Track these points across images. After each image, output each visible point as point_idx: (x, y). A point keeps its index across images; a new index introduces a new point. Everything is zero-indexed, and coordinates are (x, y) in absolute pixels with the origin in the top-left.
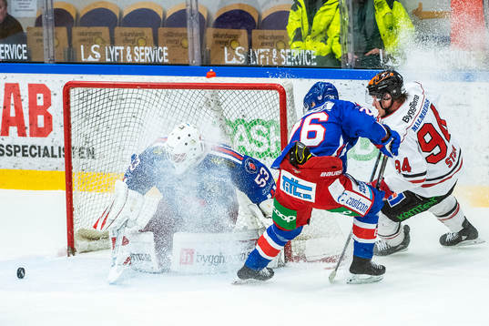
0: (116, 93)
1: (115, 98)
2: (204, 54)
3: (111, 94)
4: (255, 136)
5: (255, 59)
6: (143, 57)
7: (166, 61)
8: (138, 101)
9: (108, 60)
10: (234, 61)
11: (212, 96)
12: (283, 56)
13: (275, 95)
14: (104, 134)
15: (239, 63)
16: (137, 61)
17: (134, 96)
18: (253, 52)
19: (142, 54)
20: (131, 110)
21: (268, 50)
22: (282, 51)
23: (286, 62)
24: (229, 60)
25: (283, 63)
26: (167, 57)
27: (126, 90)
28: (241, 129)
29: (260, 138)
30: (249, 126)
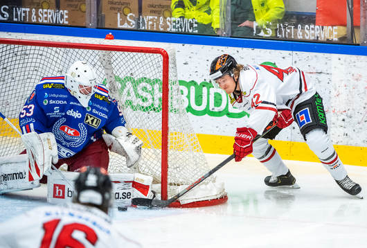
0: (20, 49)
1: (19, 54)
2: (100, 18)
3: (16, 50)
4: (140, 92)
5: (144, 24)
6: (46, 18)
7: (66, 23)
8: (39, 57)
9: (15, 19)
10: (126, 26)
11: (104, 55)
12: (169, 24)
13: (159, 58)
14: (8, 85)
15: (129, 27)
16: (40, 21)
17: (36, 52)
18: (143, 19)
19: (45, 16)
20: (33, 64)
21: (156, 17)
22: (168, 18)
23: (171, 29)
24: (121, 25)
25: (168, 30)
26: (67, 19)
27: (29, 47)
28: (129, 85)
29: (144, 94)
30: (135, 84)
